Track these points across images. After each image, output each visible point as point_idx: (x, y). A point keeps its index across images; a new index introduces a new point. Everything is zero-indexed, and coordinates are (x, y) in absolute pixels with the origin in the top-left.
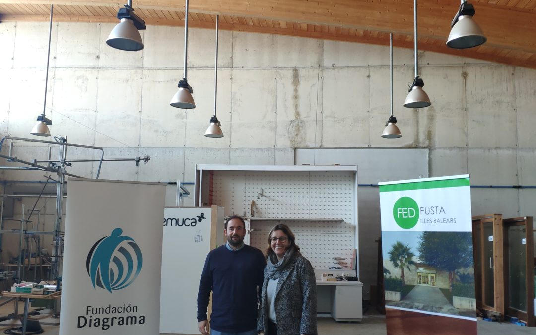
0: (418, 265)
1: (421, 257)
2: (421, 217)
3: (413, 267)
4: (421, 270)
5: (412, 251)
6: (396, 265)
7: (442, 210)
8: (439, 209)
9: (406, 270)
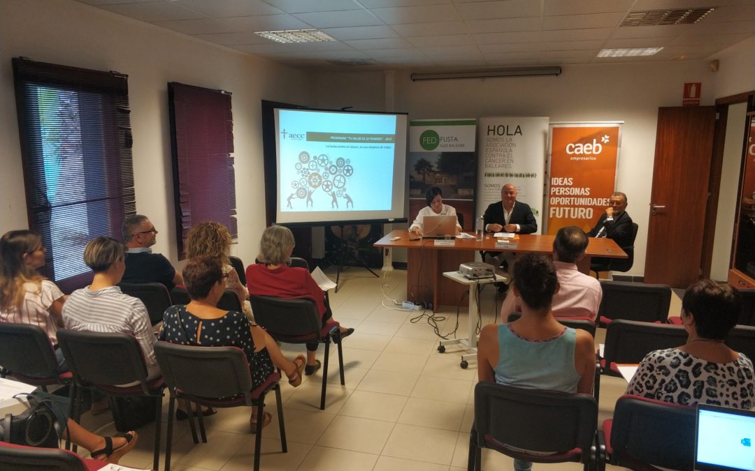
0: (435, 173)
1: (438, 168)
2: (440, 143)
3: (431, 174)
4: (438, 175)
5: (432, 164)
6: (419, 173)
7: (456, 139)
8: (453, 139)
9: (426, 176)
